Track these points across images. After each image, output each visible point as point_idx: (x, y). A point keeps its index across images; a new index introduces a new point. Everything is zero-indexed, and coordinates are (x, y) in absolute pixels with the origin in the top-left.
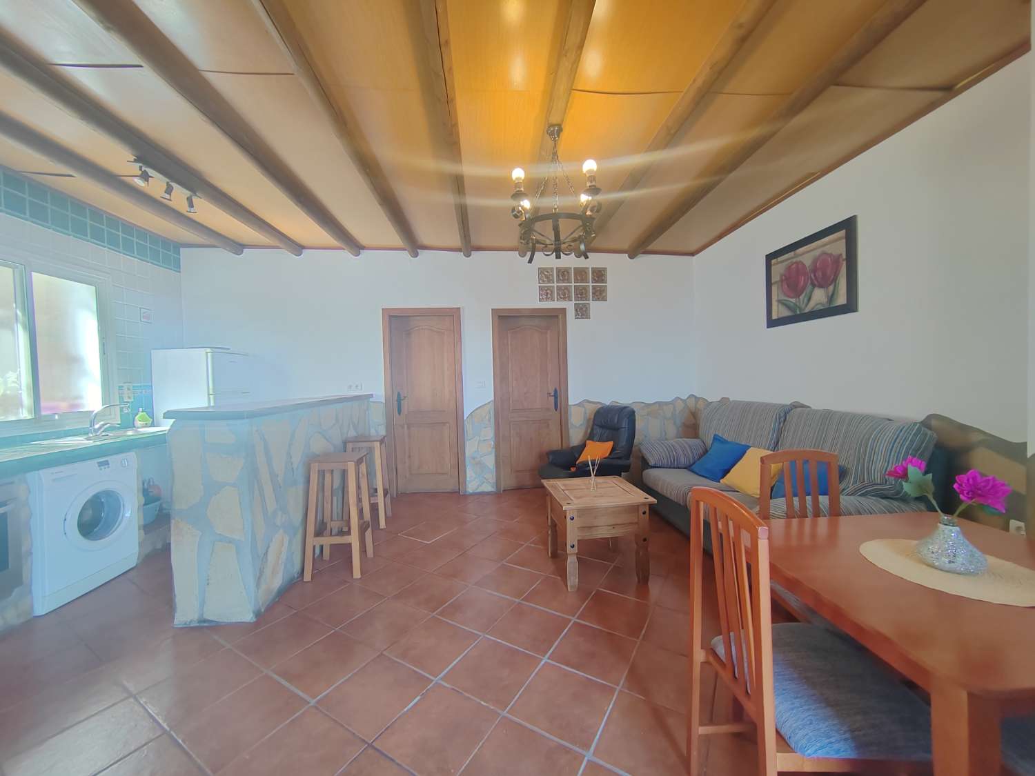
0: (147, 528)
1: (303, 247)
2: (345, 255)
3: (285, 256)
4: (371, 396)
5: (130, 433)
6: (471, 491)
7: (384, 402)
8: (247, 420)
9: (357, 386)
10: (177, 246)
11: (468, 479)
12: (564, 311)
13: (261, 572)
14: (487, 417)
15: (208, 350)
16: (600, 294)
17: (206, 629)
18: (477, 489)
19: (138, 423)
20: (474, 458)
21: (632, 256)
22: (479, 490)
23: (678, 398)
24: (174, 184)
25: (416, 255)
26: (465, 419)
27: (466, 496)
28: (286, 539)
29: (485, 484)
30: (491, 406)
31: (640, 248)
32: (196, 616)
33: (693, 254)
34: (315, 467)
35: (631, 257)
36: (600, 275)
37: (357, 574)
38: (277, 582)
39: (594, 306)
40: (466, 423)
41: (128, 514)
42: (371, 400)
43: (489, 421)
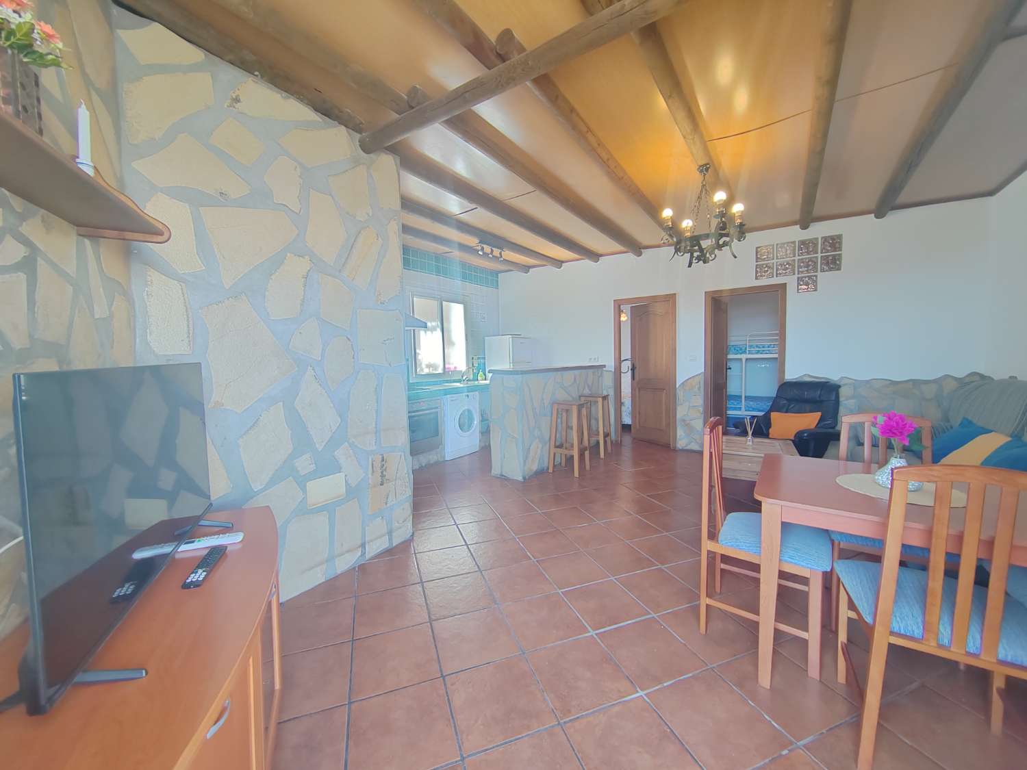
0: (482, 433)
1: (563, 262)
2: (587, 263)
3: (550, 269)
4: (604, 366)
5: (476, 383)
6: (681, 448)
7: (613, 370)
8: (520, 376)
9: (595, 359)
10: (497, 273)
11: (678, 437)
12: (783, 286)
13: (527, 458)
14: (697, 387)
15: (510, 336)
16: (833, 263)
17: (503, 479)
18: (686, 446)
19: (479, 378)
20: (684, 421)
21: (880, 213)
22: (689, 447)
23: (947, 376)
24: (494, 249)
25: (640, 254)
26: (677, 386)
27: (675, 450)
28: (540, 446)
29: (693, 443)
30: (702, 377)
31: (886, 205)
32: (499, 473)
33: (991, 193)
34: (556, 406)
35: (877, 217)
36: (834, 242)
37: (576, 474)
38: (535, 467)
39: (824, 278)
40: (678, 391)
41: (475, 422)
42: (604, 369)
43: (699, 388)
